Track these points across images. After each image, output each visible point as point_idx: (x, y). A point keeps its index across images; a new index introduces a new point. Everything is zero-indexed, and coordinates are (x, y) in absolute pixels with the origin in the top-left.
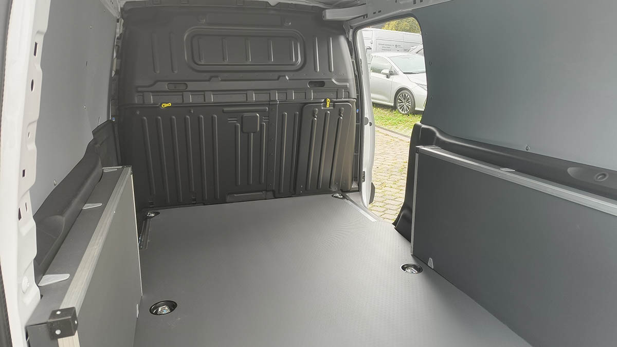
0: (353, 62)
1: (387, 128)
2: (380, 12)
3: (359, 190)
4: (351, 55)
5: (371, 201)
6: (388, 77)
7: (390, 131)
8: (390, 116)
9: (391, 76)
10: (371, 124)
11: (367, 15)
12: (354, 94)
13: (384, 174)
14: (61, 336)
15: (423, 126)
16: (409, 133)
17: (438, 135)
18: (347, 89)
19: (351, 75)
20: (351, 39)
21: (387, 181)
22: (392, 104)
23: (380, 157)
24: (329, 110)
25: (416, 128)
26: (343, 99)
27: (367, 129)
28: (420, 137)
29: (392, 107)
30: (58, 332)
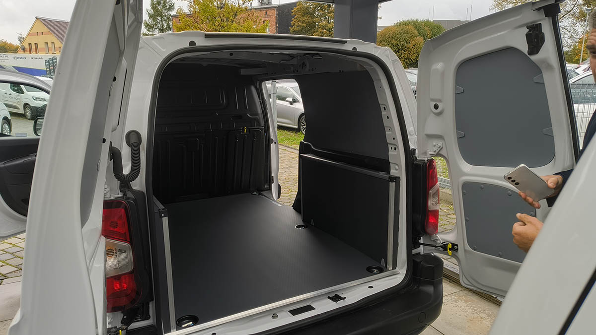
0: (260, 102)
1: (292, 147)
2: (275, 73)
3: (270, 189)
4: (259, 98)
5: (279, 197)
6: (291, 104)
7: (294, 149)
8: (295, 137)
9: (295, 104)
10: (275, 143)
11: (268, 74)
12: (262, 123)
13: (290, 183)
14: (163, 217)
15: (305, 142)
16: (298, 147)
17: (312, 147)
18: (258, 121)
19: (260, 111)
20: (258, 87)
21: (292, 188)
22: (297, 127)
23: (287, 170)
24: (246, 134)
25: (301, 143)
26: (255, 127)
27: (273, 146)
28: (303, 148)
29: (296, 129)
30: (163, 215)
